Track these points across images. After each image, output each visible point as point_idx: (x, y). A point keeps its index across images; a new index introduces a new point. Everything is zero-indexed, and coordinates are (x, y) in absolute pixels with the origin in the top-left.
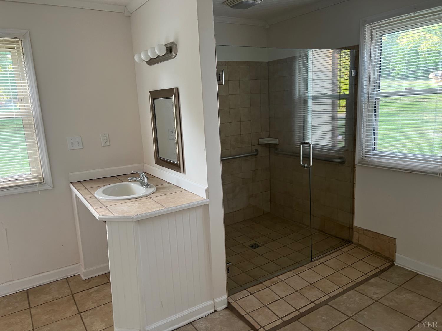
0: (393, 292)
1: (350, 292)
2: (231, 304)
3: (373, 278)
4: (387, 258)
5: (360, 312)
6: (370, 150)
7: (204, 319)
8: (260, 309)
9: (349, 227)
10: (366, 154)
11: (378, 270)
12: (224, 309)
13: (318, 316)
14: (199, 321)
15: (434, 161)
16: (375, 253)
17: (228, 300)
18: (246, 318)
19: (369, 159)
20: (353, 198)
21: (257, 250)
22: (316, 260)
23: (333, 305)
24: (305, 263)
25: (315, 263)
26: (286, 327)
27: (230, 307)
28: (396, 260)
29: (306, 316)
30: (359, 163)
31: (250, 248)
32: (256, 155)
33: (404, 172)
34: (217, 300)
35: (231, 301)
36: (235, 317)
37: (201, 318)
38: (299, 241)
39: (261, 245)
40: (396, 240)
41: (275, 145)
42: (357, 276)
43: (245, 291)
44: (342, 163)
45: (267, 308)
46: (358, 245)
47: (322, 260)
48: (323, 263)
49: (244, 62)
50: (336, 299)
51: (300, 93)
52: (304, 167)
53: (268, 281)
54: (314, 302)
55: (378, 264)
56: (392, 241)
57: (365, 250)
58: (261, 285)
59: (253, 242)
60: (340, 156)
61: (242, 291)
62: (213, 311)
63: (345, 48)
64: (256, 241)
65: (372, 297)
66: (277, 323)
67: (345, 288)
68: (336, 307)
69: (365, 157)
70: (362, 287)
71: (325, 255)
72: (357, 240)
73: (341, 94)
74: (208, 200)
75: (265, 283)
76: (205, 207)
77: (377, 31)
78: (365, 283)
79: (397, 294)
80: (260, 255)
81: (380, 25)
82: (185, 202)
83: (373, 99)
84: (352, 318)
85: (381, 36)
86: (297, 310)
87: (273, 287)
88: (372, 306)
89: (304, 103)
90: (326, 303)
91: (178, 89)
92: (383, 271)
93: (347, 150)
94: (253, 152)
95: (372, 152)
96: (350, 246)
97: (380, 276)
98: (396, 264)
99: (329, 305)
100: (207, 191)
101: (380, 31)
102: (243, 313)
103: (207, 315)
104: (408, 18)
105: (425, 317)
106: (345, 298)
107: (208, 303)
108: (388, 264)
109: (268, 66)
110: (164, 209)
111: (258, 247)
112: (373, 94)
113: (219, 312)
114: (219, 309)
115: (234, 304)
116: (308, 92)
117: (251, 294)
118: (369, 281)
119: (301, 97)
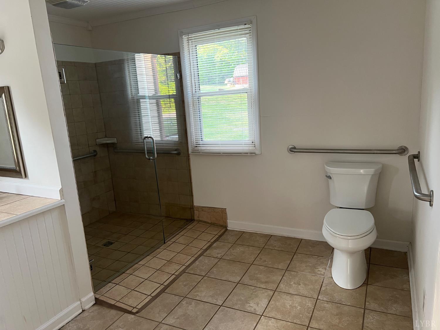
0: (231, 249)
1: (201, 258)
2: (99, 298)
3: (214, 243)
4: (222, 226)
5: (211, 270)
6: (200, 140)
7: (73, 321)
8: (129, 294)
9: (190, 207)
10: (196, 144)
11: (217, 236)
12: (93, 305)
13: (180, 284)
14: (68, 325)
15: (244, 144)
16: (213, 224)
17: (95, 296)
18: (117, 305)
19: (199, 148)
20: (191, 183)
21: (111, 247)
22: (169, 241)
23: (190, 272)
24: (160, 246)
25: (168, 244)
26: (155, 301)
27: (98, 302)
28: (228, 226)
29: (171, 286)
30: (192, 153)
31: (105, 247)
32: (95, 156)
33: (226, 155)
34: (83, 300)
35: (97, 297)
36: (105, 309)
37: (70, 321)
38: (149, 230)
39: (114, 242)
40: (227, 210)
41: (113, 144)
42: (203, 244)
43: (110, 283)
44: (179, 154)
45: (134, 291)
46: (199, 221)
47: (173, 240)
48: (174, 242)
49: (71, 62)
50: (191, 267)
51: (132, 93)
52: (150, 159)
53: (130, 269)
54: (174, 274)
55: (216, 232)
56: (223, 211)
57: (205, 224)
58: (124, 274)
59: (105, 241)
60: (176, 148)
61: (106, 285)
62: (81, 311)
63: (169, 54)
64: (108, 239)
65: (217, 257)
66: (147, 300)
67: (196, 256)
68: (192, 272)
69: (196, 147)
70: (208, 252)
71: (174, 235)
72: (198, 217)
73: (170, 94)
74: (63, 200)
75: (128, 272)
76: (61, 208)
77: (192, 42)
78: (210, 249)
79: (233, 250)
80: (116, 250)
81: (194, 37)
82: (37, 207)
83: (196, 98)
84: (206, 276)
85: (196, 46)
86: (162, 284)
87: (136, 273)
88: (218, 263)
89: (137, 103)
90: (184, 272)
91: (8, 88)
92: (220, 236)
93: (181, 143)
94: (92, 153)
95: (201, 142)
96: (193, 223)
97: (219, 240)
98: (228, 229)
99: (186, 273)
100: (61, 191)
101: (195, 42)
102: (113, 302)
103: (76, 317)
104: (214, 33)
105: (254, 259)
106: (198, 263)
107: (74, 305)
108: (223, 230)
109: (96, 67)
110: (14, 217)
111: (112, 244)
112: (196, 94)
113: (88, 310)
114: (87, 307)
115: (102, 298)
116: (140, 93)
117: (117, 284)
118: (213, 246)
119: (134, 97)
